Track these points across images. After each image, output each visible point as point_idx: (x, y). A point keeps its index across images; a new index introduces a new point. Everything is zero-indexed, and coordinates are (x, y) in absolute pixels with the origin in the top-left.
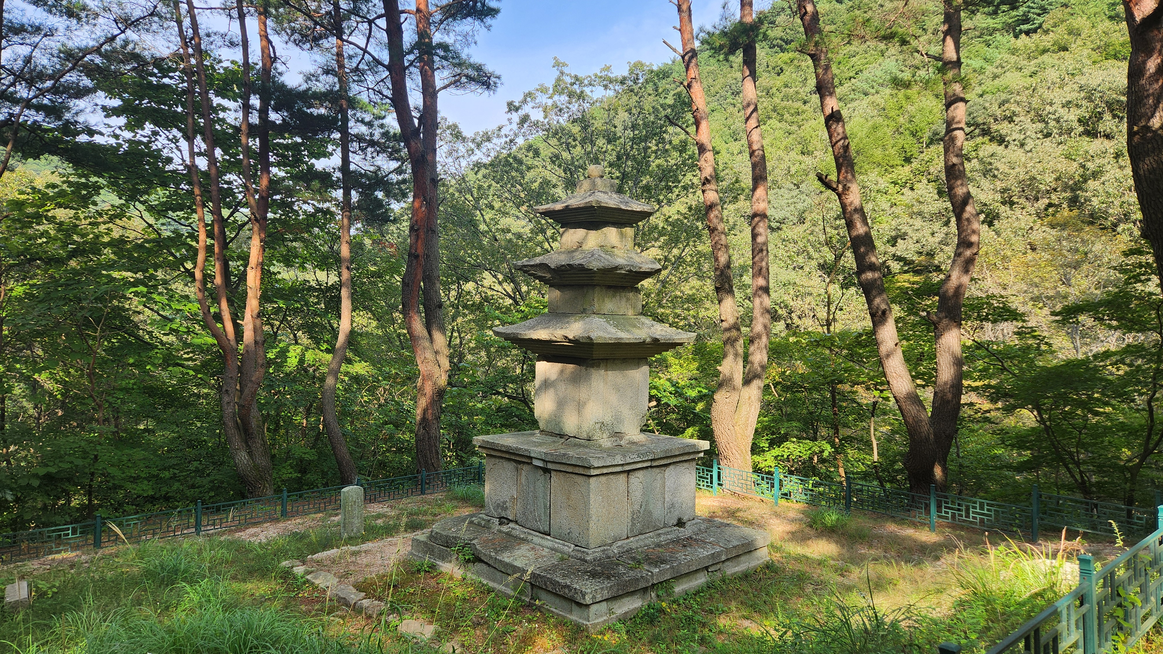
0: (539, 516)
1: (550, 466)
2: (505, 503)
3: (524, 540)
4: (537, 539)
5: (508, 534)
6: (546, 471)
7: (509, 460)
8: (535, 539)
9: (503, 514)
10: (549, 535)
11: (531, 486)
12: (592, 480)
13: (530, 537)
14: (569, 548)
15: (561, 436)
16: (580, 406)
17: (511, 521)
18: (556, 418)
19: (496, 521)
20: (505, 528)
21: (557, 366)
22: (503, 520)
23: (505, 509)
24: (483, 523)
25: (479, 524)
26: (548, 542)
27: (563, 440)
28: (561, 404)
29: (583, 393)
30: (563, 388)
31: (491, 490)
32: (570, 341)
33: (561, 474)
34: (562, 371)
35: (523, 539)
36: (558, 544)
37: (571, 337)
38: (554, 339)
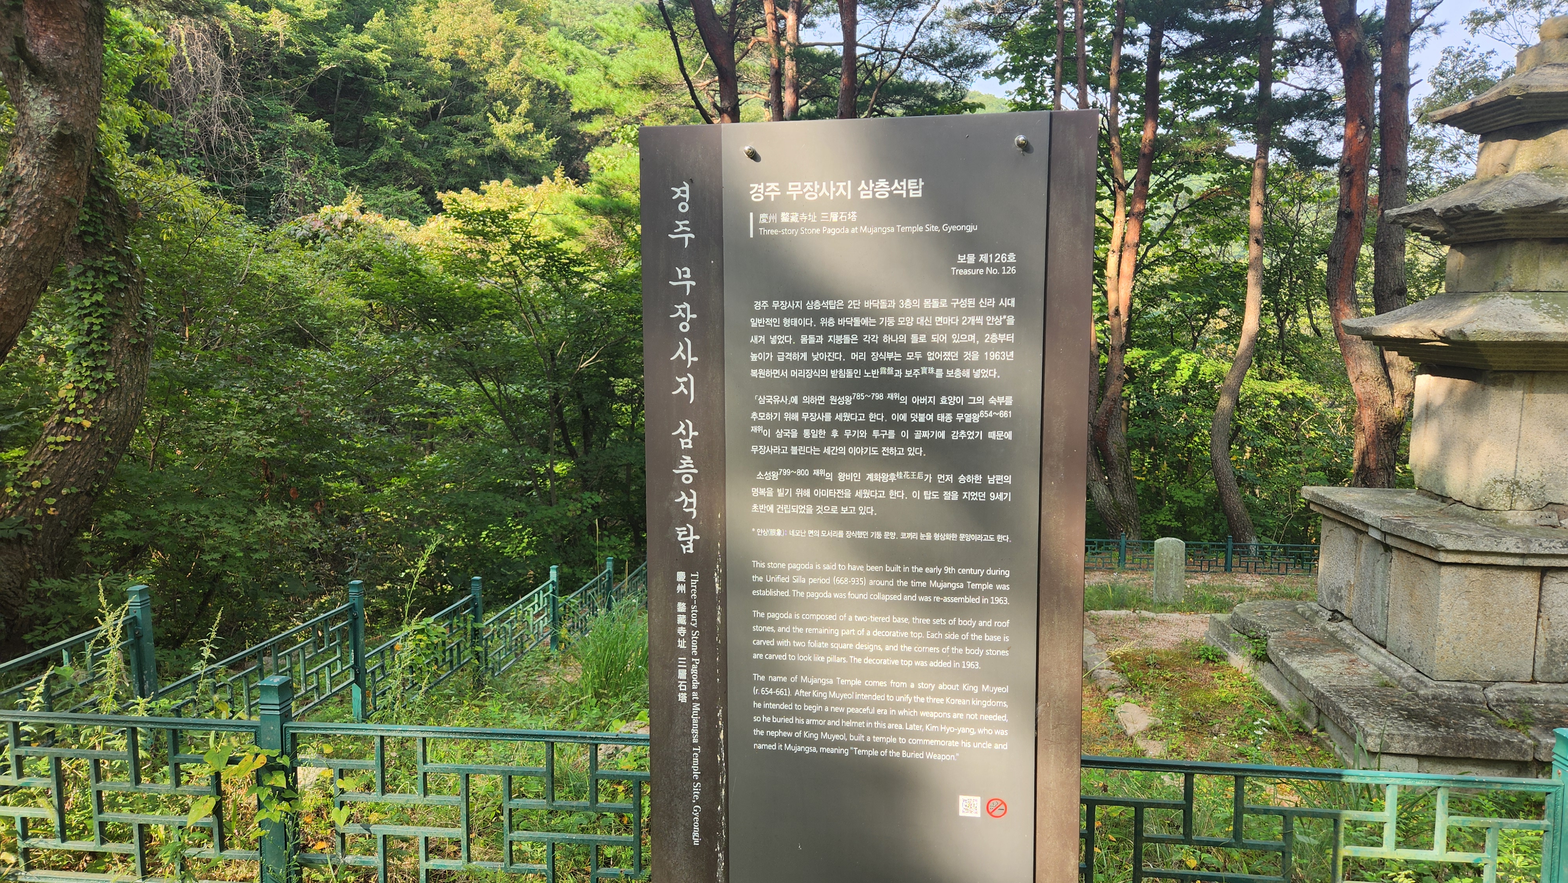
0: (1376, 616)
1: (1389, 541)
2: (1340, 589)
3: (1348, 648)
4: (1366, 650)
5: (1332, 635)
6: (1388, 548)
7: (1348, 526)
8: (1364, 650)
9: (1337, 607)
10: (1385, 647)
11: (1370, 569)
12: (1444, 570)
13: (1357, 645)
14: (1406, 672)
15: (1444, 498)
16: (1471, 449)
17: (1346, 618)
18: (1438, 470)
19: (1327, 615)
20: (1331, 627)
21: (1444, 383)
22: (1336, 615)
23: (1340, 599)
24: (1308, 614)
25: (1303, 615)
26: (1380, 657)
27: (1444, 505)
28: (1445, 446)
29: (1475, 427)
30: (1451, 420)
31: (1325, 567)
32: (1443, 339)
33: (1405, 555)
34: (1451, 392)
35: (1345, 644)
36: (1391, 663)
37: (1440, 332)
38: (1420, 336)
